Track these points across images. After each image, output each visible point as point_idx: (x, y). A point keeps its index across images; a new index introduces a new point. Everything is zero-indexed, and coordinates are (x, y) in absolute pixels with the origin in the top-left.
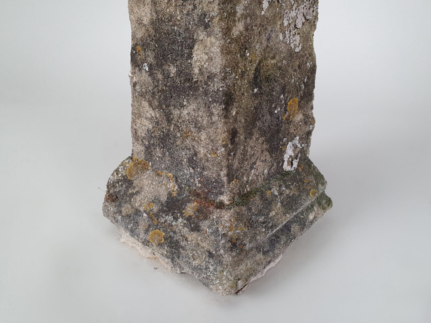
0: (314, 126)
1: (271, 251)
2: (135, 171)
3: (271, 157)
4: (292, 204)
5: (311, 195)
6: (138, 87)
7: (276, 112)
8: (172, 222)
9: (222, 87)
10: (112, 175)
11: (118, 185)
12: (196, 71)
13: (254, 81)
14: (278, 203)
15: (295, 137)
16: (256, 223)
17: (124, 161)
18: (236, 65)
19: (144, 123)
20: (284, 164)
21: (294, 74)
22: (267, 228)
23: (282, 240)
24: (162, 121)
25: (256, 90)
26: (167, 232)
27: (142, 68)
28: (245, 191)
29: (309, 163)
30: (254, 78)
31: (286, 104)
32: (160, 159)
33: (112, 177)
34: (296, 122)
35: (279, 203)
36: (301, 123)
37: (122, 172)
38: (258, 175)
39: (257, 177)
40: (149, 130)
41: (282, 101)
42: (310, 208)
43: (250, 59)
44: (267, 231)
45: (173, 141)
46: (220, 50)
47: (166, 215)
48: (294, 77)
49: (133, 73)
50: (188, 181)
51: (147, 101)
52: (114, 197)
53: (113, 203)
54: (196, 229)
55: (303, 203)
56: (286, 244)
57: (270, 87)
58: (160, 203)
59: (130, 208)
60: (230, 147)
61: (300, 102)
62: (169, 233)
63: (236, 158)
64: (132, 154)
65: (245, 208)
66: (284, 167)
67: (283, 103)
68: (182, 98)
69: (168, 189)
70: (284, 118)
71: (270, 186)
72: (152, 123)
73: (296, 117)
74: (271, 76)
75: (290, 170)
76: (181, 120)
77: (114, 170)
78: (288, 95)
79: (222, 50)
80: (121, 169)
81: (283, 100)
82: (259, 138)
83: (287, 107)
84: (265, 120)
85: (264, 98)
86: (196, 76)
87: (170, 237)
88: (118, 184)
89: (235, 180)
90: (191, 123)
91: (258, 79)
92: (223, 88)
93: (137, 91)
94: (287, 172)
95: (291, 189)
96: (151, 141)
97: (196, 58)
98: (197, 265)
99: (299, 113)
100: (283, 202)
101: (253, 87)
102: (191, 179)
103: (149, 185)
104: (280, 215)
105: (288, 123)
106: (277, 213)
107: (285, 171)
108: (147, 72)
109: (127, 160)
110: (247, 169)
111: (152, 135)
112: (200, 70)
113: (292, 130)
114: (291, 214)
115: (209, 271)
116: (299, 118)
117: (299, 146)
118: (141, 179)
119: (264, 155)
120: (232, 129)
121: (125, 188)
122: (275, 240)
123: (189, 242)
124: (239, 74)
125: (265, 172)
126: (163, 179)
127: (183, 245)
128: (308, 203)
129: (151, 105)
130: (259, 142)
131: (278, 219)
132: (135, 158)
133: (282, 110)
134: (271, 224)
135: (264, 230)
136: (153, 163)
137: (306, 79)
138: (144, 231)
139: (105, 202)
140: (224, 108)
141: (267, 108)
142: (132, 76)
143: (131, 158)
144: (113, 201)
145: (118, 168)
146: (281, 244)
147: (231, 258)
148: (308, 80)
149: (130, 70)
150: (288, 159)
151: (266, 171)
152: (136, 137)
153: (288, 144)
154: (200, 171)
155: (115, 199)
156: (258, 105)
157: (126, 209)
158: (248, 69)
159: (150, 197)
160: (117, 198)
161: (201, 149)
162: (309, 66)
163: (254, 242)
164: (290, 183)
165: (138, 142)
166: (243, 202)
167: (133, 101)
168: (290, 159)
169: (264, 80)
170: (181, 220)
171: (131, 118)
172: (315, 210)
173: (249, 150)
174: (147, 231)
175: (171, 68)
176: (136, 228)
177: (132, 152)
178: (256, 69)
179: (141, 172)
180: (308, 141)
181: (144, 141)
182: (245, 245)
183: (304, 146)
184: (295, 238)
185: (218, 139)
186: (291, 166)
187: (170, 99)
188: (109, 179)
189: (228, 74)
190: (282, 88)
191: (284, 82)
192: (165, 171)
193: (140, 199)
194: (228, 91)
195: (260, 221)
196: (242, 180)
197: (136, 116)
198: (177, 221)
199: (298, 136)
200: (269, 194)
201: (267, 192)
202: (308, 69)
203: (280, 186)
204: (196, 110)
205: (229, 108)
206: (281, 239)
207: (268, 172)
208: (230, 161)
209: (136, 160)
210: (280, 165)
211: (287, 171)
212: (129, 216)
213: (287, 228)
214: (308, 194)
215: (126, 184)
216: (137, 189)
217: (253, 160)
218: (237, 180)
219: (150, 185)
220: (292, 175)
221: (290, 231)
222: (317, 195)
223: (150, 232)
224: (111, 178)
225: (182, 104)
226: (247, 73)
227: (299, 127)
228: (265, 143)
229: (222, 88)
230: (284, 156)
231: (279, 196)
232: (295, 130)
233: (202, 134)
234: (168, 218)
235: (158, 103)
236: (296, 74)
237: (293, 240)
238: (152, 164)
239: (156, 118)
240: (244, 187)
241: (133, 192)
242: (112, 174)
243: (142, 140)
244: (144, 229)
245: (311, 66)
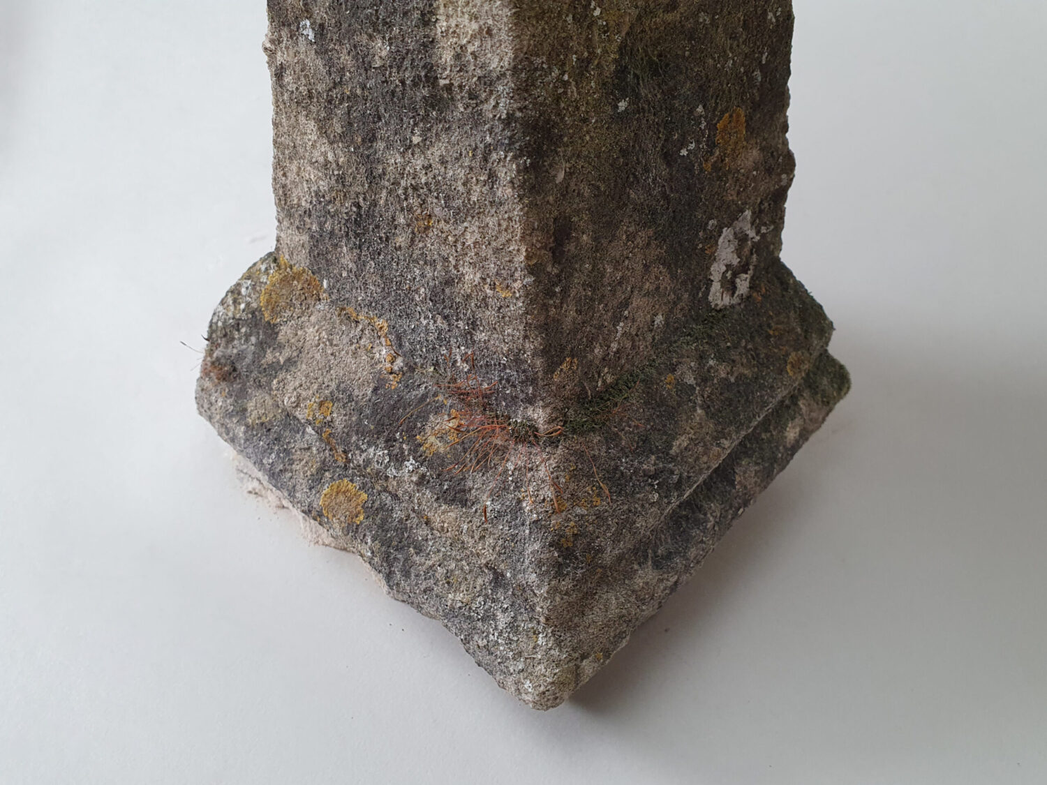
0: (791, 176)
1: (678, 553)
2: (285, 297)
3: (674, 277)
4: (737, 408)
5: (789, 371)
6: (288, 79)
7: (684, 152)
8: (386, 467)
9: (520, 109)
10: (223, 303)
11: (237, 333)
12: (447, 57)
13: (616, 81)
14: (695, 411)
15: (742, 211)
16: (634, 477)
17: (255, 264)
18: (562, 46)
19: (307, 175)
20: (713, 289)
21: (731, 45)
22: (665, 490)
23: (709, 515)
24: (354, 178)
25: (622, 105)
26: (375, 491)
27: (297, 31)
28: (599, 385)
29: (782, 275)
30: (616, 71)
31: (712, 127)
32: (350, 274)
33: (221, 308)
34: (743, 171)
35: (698, 408)
36: (755, 173)
37: (248, 299)
38: (637, 335)
39: (633, 341)
40: (321, 194)
41: (700, 123)
42: (788, 407)
43: (605, 23)
44: (666, 497)
45: (384, 233)
46: (514, 11)
47: (369, 445)
48: (733, 53)
49: (276, 41)
50: (431, 350)
51: (314, 119)
52: (226, 369)
53: (223, 384)
54: (458, 496)
55: (768, 398)
56: (724, 524)
57: (665, 87)
58: (353, 403)
59: (270, 403)
60: (552, 270)
61: (749, 118)
62: (379, 494)
63: (569, 299)
64: (277, 249)
65: (599, 438)
66: (710, 298)
67: (703, 128)
68: (409, 124)
69: (376, 364)
70: (708, 167)
71: (670, 359)
72: (328, 177)
73: (741, 157)
74: (666, 56)
75: (728, 304)
76: (406, 181)
77: (228, 288)
78: (717, 104)
79: (518, 9)
80: (247, 288)
81: (703, 119)
82: (637, 232)
83: (715, 135)
84: (654, 180)
85: (647, 120)
86: (447, 72)
87: (382, 507)
88: (238, 330)
89: (568, 359)
90: (435, 194)
91: (629, 73)
92: (524, 110)
93: (288, 90)
94: (721, 310)
95: (734, 361)
96: (325, 222)
97: (445, 24)
98: (459, 604)
99: (751, 146)
100: (709, 403)
101: (615, 96)
102: (441, 346)
103: (322, 345)
104: (702, 444)
105: (719, 178)
106: (692, 439)
107: (716, 310)
108: (311, 43)
109: (262, 263)
110: (603, 325)
111: (329, 207)
112: (457, 57)
113: (731, 195)
114: (734, 436)
115: (496, 628)
116: (751, 159)
117: (752, 233)
118: (300, 323)
119: (653, 277)
120: (555, 219)
121: (255, 345)
122: (688, 519)
123: (435, 532)
124: (573, 67)
125: (656, 323)
126: (362, 330)
127: (420, 538)
128: (781, 393)
129: (323, 130)
130: (638, 244)
131: (697, 459)
132: (283, 260)
133: (701, 146)
134: (676, 478)
135: (656, 496)
136: (331, 284)
137: (766, 54)
138: (309, 479)
139: (202, 378)
140: (528, 165)
141: (657, 147)
142: (273, 47)
143: (275, 260)
144: (224, 379)
145: (238, 285)
146: (706, 528)
147: (558, 599)
148: (772, 57)
149: (266, 32)
150: (723, 273)
151: (659, 319)
152: (286, 207)
153: (720, 236)
154: (465, 330)
155: (230, 374)
156: (631, 145)
157: (257, 404)
158: (599, 51)
159: (326, 380)
160: (235, 370)
161: (467, 269)
162: (774, 20)
163: (627, 539)
164: (729, 344)
165: (292, 221)
166: (593, 421)
167: (277, 113)
168: (729, 275)
169: (647, 69)
170: (411, 464)
171: (272, 155)
172: (801, 409)
173: (608, 270)
174: (316, 481)
175: (377, 44)
176: (286, 470)
177: (275, 242)
178: (620, 48)
179: (301, 304)
180: (778, 217)
181: (307, 219)
182: (600, 550)
183: (765, 231)
184: (746, 503)
185: (514, 250)
186: (731, 292)
187: (374, 122)
188: (214, 314)
189: (539, 73)
190: (700, 87)
191: (703, 71)
192: (366, 310)
193: (297, 384)
194: (539, 117)
195: (644, 471)
196: (590, 357)
197: (287, 152)
198: (401, 466)
199: (748, 209)
200: (670, 383)
201: (663, 379)
202: (771, 28)
203: (702, 357)
204: (447, 162)
205: (546, 164)
206: (705, 514)
207: (667, 320)
208: (553, 311)
209: (286, 268)
210: (700, 295)
211: (718, 308)
212: (266, 428)
213: (724, 474)
214: (781, 371)
215: (258, 333)
216: (287, 353)
217: (621, 296)
218: (575, 360)
219: (326, 345)
220: (735, 316)
221: (732, 483)
222: (806, 366)
223: (326, 487)
224: (219, 312)
225: (408, 141)
226: (596, 62)
227: (750, 185)
228: (653, 243)
229: (522, 112)
230: (712, 269)
231: (698, 388)
232: (738, 193)
233: (467, 228)
234: (375, 454)
235: (342, 127)
236: (738, 46)
237: (741, 510)
238: (329, 286)
239: (338, 165)
240: (596, 376)
241: (279, 359)
242: (223, 299)
243: (300, 215)
244: (309, 473)
245: (777, 21)
